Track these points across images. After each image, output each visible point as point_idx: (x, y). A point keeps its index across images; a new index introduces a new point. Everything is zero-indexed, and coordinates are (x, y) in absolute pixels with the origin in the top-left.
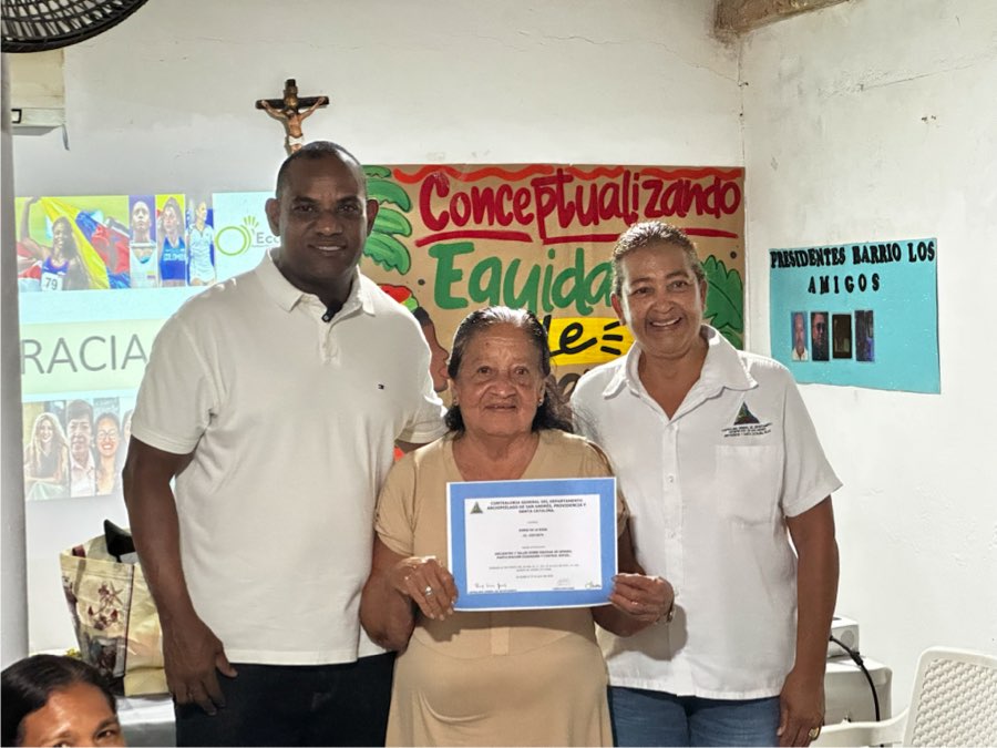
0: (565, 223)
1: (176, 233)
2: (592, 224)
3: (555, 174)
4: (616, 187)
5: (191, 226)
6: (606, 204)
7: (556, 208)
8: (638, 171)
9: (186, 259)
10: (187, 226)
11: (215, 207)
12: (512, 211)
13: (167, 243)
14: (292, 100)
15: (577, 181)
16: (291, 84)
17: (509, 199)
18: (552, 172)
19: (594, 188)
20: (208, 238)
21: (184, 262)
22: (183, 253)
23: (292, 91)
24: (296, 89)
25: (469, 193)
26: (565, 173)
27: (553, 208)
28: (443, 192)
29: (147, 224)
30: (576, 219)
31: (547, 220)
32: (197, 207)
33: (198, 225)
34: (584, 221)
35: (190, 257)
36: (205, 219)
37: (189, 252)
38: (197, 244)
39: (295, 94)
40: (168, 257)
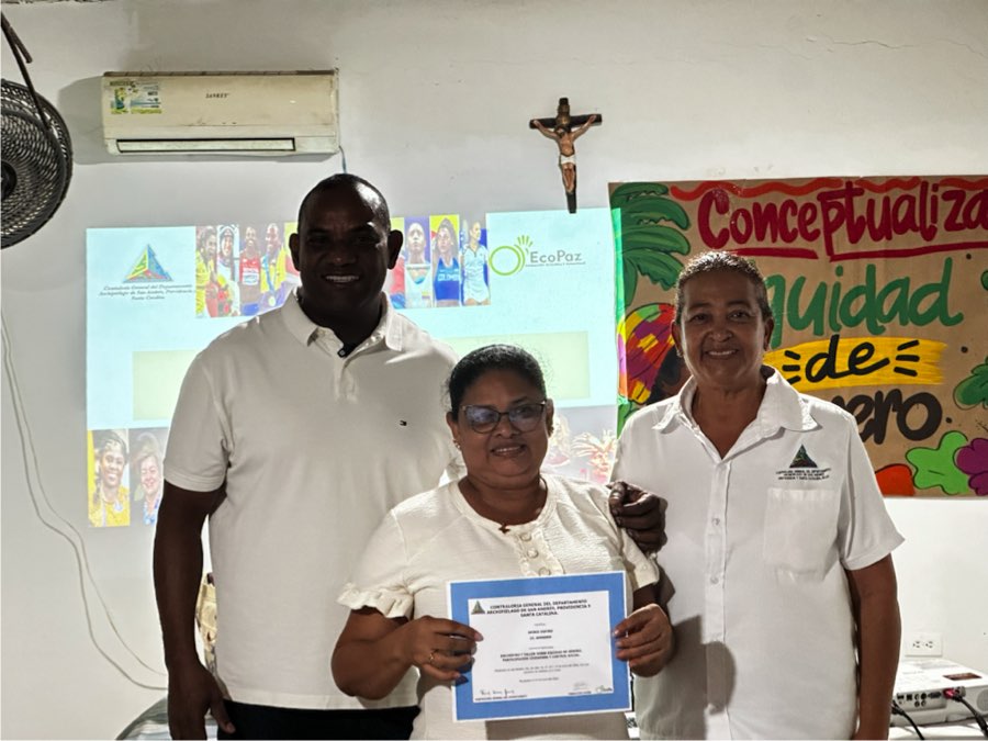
0: (854, 238)
1: (450, 253)
2: (884, 239)
3: (844, 187)
4: (912, 200)
5: (465, 246)
6: (901, 217)
7: (845, 222)
8: (937, 182)
9: (460, 280)
10: (461, 246)
11: (488, 228)
12: (796, 227)
13: (441, 263)
14: (563, 119)
15: (868, 194)
16: (564, 102)
17: (794, 214)
18: (841, 185)
19: (887, 201)
20: (482, 258)
21: (458, 282)
22: (457, 273)
23: (564, 110)
24: (568, 107)
25: (750, 210)
26: (855, 186)
27: (842, 223)
28: (722, 209)
29: (422, 245)
30: (867, 233)
31: (835, 236)
32: (471, 228)
33: (472, 245)
34: (876, 236)
35: (463, 277)
36: (479, 239)
37: (463, 272)
38: (472, 264)
39: (568, 113)
40: (442, 278)
